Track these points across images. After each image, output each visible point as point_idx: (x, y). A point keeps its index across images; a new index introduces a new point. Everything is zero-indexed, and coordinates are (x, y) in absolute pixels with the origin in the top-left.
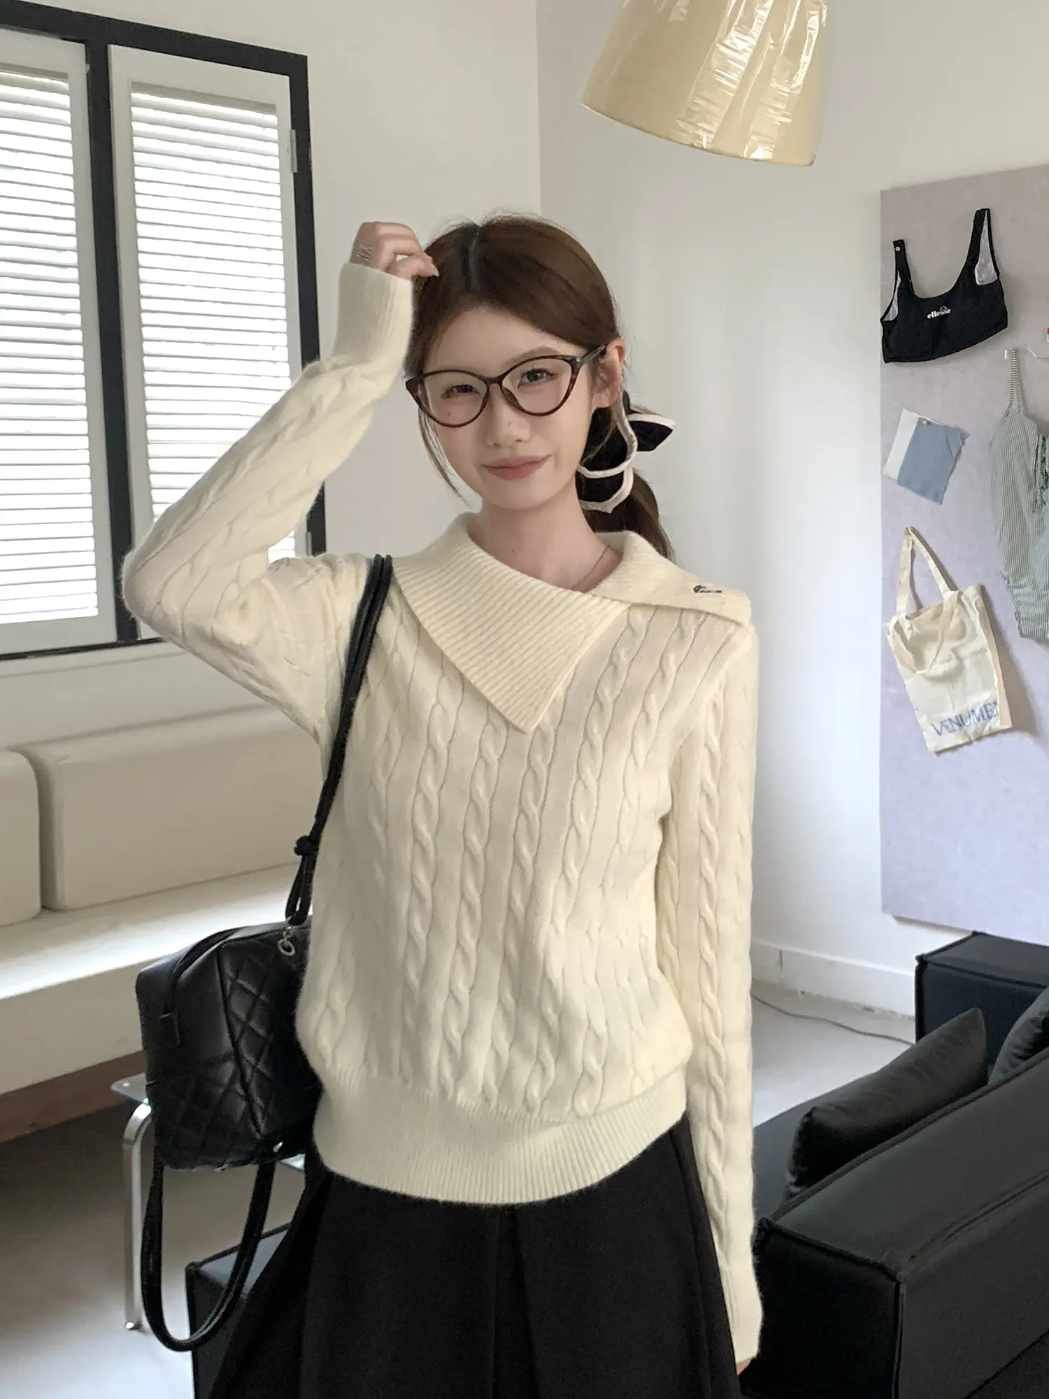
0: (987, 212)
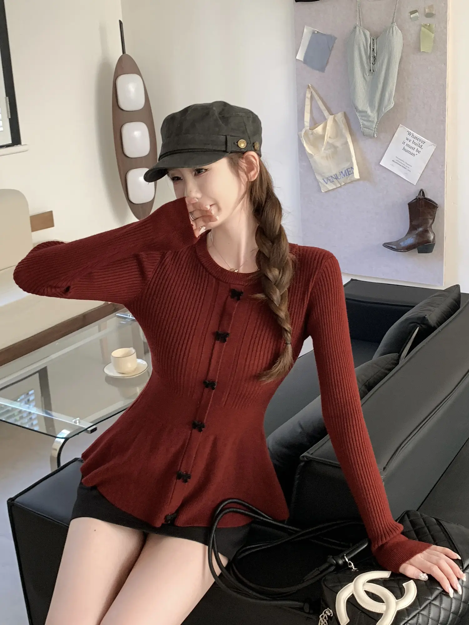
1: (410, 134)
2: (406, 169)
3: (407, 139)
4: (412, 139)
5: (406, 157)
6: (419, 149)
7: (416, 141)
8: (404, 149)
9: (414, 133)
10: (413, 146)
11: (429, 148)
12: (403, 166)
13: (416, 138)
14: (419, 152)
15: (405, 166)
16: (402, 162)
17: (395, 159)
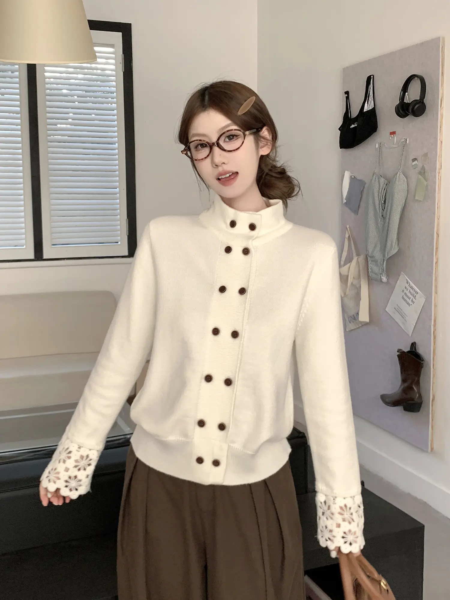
0: (372, 76)
1: (407, 282)
2: (403, 318)
3: (406, 288)
4: (409, 288)
5: (403, 305)
6: (414, 300)
7: (411, 291)
8: (403, 298)
9: (410, 282)
10: (410, 296)
11: (421, 300)
12: (401, 315)
13: (412, 287)
14: (413, 302)
15: (403, 315)
16: (401, 311)
17: (396, 307)
